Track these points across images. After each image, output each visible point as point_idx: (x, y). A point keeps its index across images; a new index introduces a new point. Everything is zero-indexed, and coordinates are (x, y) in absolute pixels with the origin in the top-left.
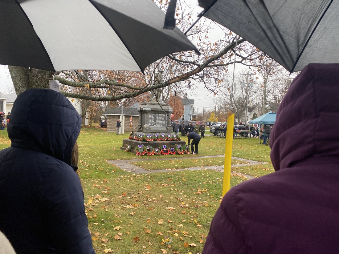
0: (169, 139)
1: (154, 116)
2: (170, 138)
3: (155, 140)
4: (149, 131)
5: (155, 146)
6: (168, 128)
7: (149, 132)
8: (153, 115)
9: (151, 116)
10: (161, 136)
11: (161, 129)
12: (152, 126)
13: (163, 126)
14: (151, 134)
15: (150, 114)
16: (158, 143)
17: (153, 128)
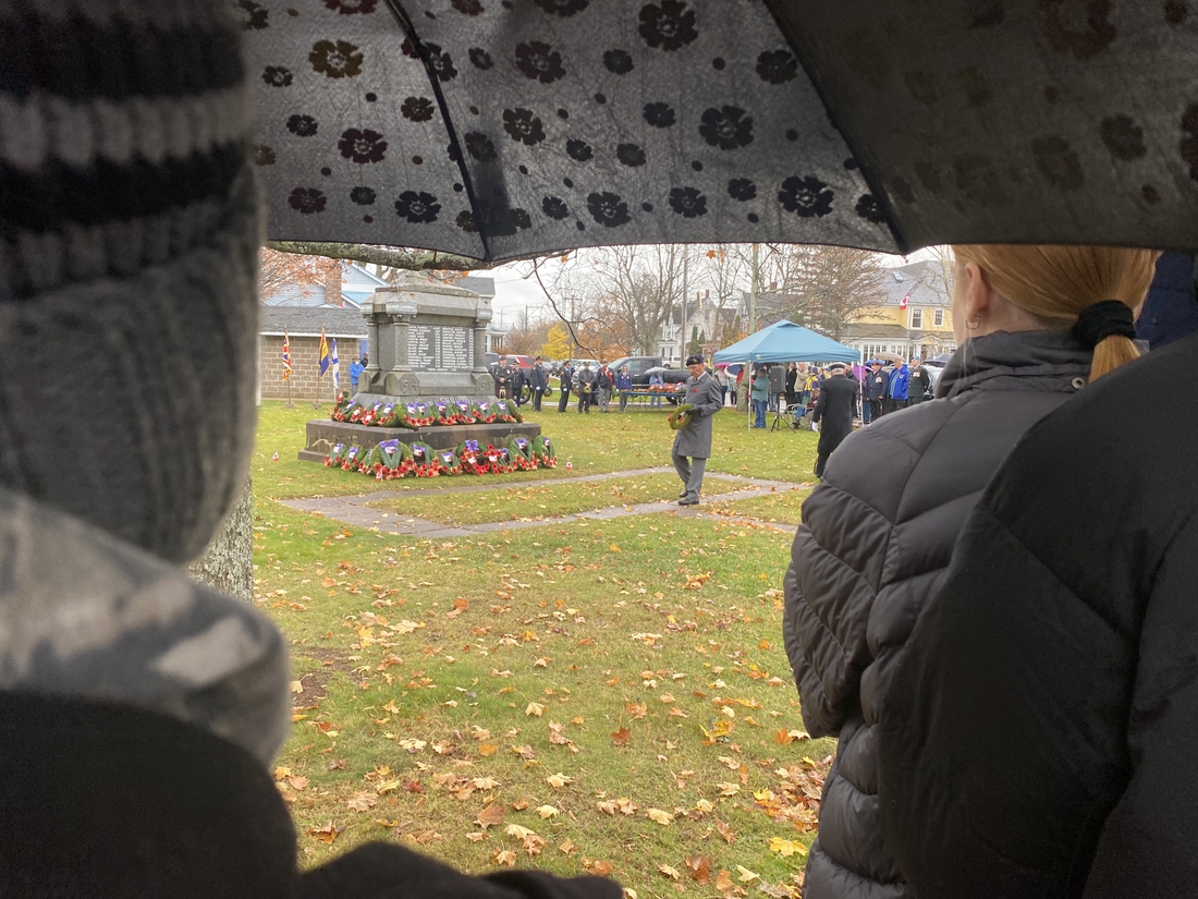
0: (484, 419)
1: (426, 335)
2: (489, 412)
3: (436, 423)
4: (415, 390)
5: (441, 442)
6: (477, 376)
7: (414, 392)
8: (424, 329)
9: (415, 335)
10: (455, 406)
11: (451, 383)
12: (421, 370)
13: (459, 370)
14: (419, 400)
15: (412, 329)
16: (450, 434)
17: (427, 380)
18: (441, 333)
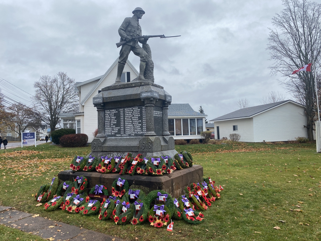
1: (115, 115)
7: (99, 150)
9: (109, 115)
12: (112, 136)
13: (136, 135)
18: (124, 112)
